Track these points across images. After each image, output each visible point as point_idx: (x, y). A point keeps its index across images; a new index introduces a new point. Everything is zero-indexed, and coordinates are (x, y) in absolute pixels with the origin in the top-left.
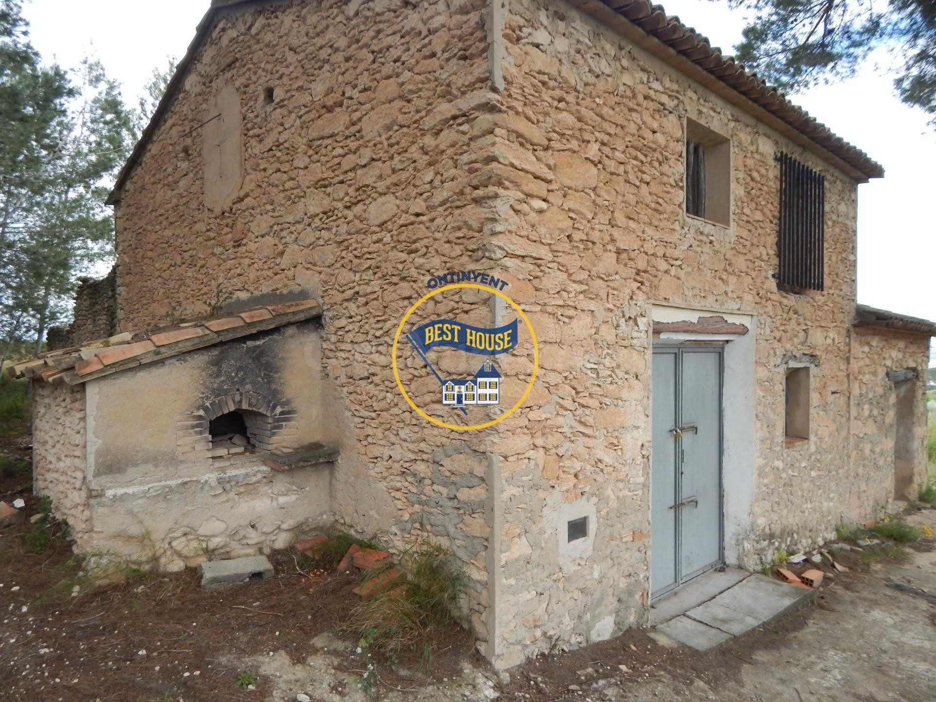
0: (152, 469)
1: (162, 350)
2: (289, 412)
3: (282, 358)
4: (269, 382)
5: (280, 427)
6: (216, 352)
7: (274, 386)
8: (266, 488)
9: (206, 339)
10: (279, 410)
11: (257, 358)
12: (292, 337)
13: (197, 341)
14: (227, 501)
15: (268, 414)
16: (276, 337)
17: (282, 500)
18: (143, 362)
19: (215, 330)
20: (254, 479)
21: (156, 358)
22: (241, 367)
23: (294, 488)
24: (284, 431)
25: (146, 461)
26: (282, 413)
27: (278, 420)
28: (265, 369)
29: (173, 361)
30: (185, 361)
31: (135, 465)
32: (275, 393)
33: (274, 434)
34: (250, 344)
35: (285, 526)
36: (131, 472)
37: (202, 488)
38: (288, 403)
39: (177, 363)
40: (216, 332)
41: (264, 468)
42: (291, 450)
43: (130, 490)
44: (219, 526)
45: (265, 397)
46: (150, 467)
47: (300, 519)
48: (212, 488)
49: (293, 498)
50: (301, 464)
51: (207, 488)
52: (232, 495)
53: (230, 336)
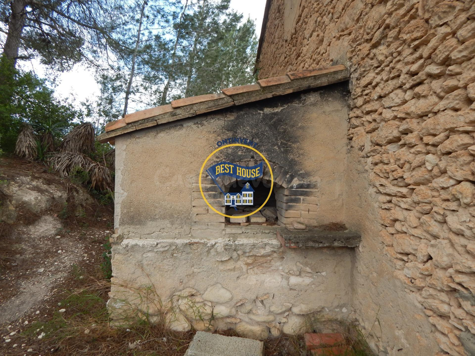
0: (169, 225)
1: (178, 111)
2: (308, 186)
3: (302, 128)
4: (286, 152)
5: (297, 201)
6: (231, 117)
7: (291, 156)
8: (278, 264)
9: (221, 102)
10: (295, 182)
11: (275, 126)
12: (314, 104)
13: (211, 104)
14: (234, 269)
15: (284, 185)
16: (296, 104)
17: (294, 280)
18: (160, 122)
19: (229, 94)
20: (263, 252)
21: (171, 119)
22: (257, 134)
23: (308, 269)
24: (301, 206)
25: (164, 218)
26: (301, 186)
27: (295, 193)
28: (282, 138)
29: (190, 124)
30: (202, 125)
31: (154, 219)
32: (292, 164)
33: (289, 208)
34: (268, 111)
35: (296, 310)
36: (151, 226)
37: (208, 252)
38: (307, 174)
39: (194, 127)
40: (231, 96)
41: (275, 242)
42: (303, 227)
43: (141, 243)
44: (225, 295)
45: (281, 167)
46: (166, 223)
47: (315, 306)
48: (218, 253)
49: (307, 280)
50: (311, 244)
51: (213, 252)
52: (240, 264)
53: (243, 101)
